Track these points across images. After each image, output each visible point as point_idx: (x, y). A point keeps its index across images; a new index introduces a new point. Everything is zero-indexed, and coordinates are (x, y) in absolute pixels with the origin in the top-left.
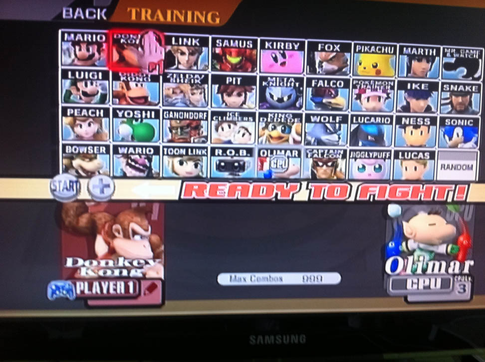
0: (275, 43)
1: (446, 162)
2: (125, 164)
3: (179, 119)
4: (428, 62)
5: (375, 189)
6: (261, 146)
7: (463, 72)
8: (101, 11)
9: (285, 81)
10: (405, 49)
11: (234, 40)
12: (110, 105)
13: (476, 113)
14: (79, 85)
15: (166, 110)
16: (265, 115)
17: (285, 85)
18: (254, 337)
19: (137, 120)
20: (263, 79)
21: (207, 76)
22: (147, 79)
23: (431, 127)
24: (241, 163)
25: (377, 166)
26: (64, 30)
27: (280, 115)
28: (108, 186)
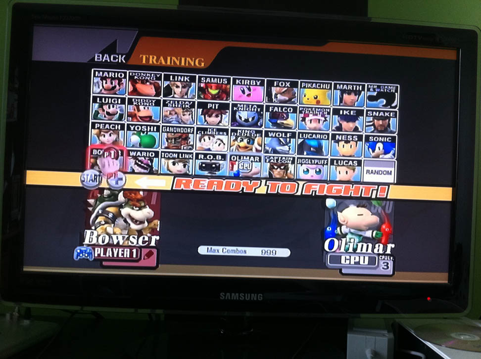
0: (243, 81)
1: (370, 169)
2: (134, 163)
3: (173, 132)
4: (356, 95)
5: (316, 187)
6: (232, 153)
7: (383, 102)
8: (122, 57)
9: (250, 107)
10: (338, 85)
11: (214, 78)
12: (125, 122)
13: (394, 133)
14: (104, 107)
15: (164, 126)
16: (236, 131)
17: (250, 110)
18: (224, 294)
19: (143, 132)
20: (234, 105)
21: (194, 102)
22: (152, 104)
23: (358, 142)
24: (217, 165)
25: (318, 170)
26: (95, 69)
27: (246, 131)
28: (121, 179)
